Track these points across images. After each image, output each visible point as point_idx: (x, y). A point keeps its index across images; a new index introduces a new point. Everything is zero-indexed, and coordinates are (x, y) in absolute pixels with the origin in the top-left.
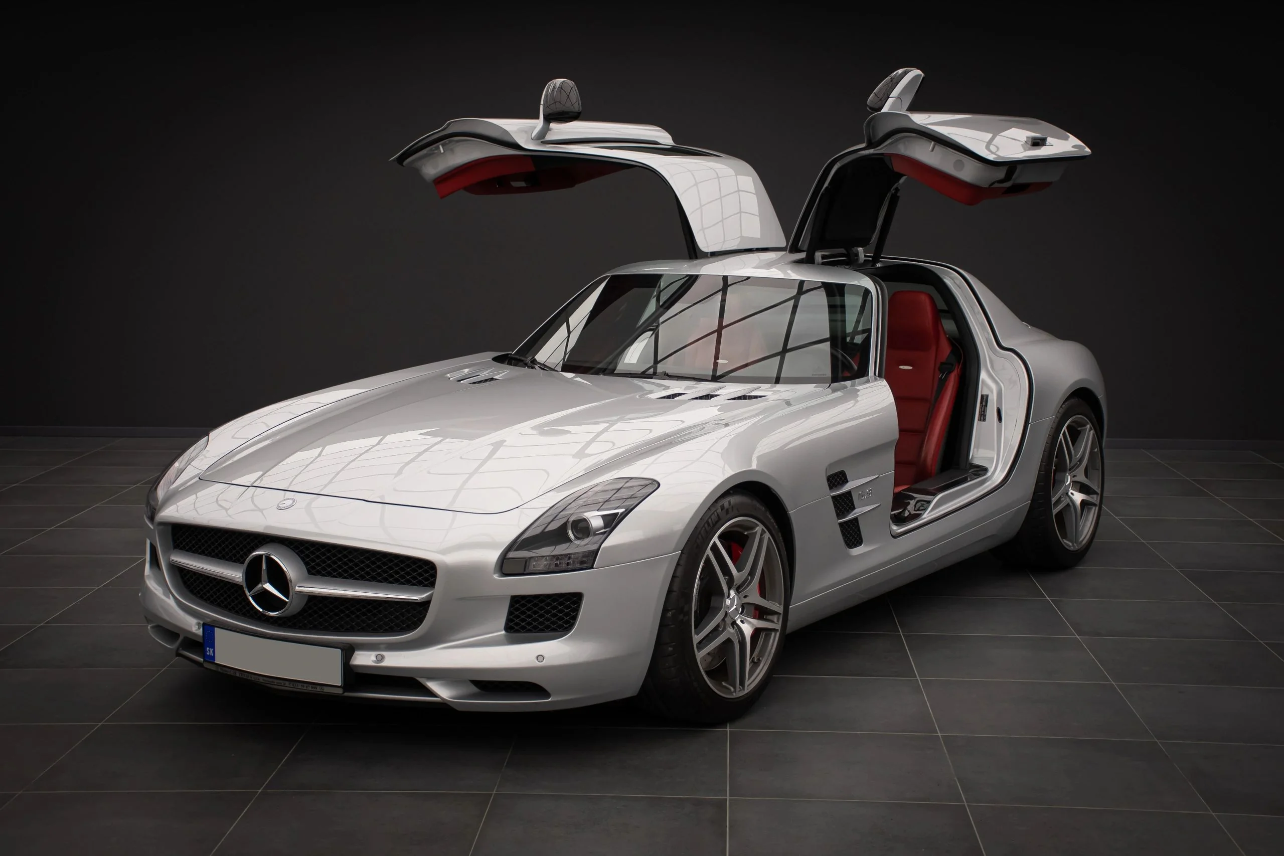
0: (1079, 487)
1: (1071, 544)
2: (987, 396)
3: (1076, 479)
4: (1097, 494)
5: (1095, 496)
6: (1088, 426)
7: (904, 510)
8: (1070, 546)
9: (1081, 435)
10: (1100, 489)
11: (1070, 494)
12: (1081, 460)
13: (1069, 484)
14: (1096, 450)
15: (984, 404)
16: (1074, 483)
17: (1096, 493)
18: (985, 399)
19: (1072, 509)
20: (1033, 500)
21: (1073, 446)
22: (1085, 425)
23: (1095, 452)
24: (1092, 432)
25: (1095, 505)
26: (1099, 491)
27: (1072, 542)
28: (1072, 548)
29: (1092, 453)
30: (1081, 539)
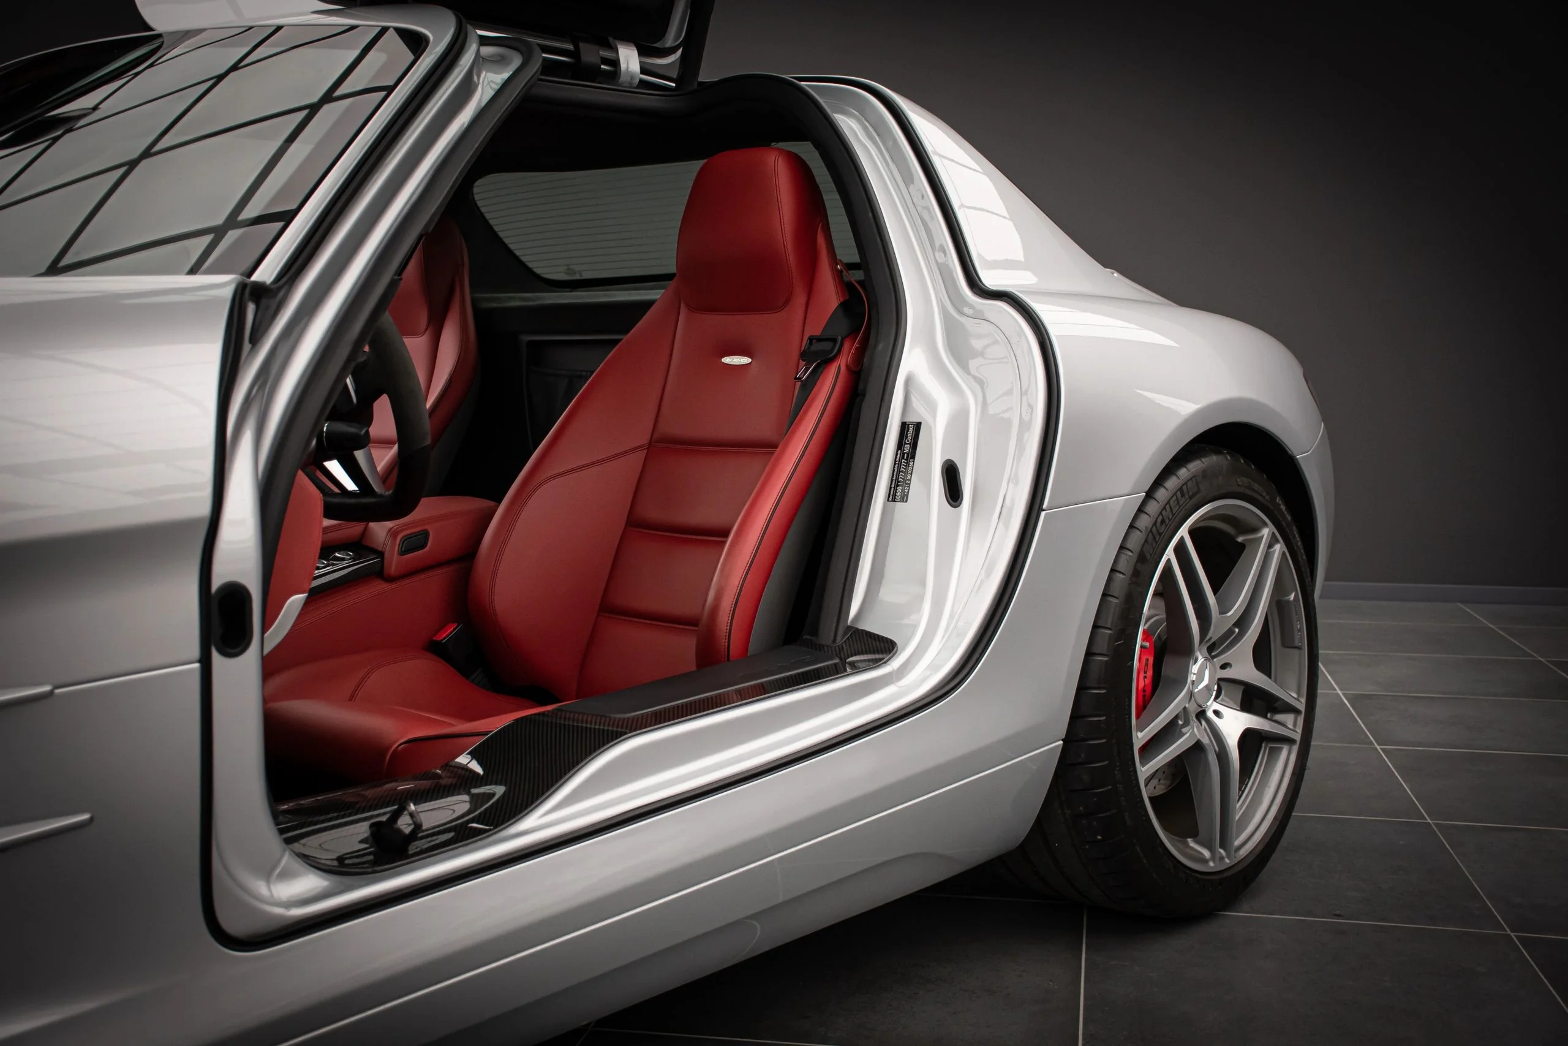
0: (1239, 697)
1: (1207, 854)
2: (918, 426)
3: (1227, 673)
4: (1296, 711)
5: (1288, 719)
6: (1266, 532)
7: (396, 816)
8: (1205, 861)
9: (1245, 552)
10: (1303, 700)
11: (1210, 714)
12: (1243, 622)
13: (1208, 688)
14: (1292, 597)
15: (907, 448)
16: (1223, 686)
17: (1290, 709)
18: (911, 434)
19: (1213, 759)
20: (1069, 740)
21: (1215, 591)
22: (1255, 530)
23: (1288, 601)
24: (1278, 548)
25: (1290, 741)
26: (1301, 706)
27: (1210, 848)
28: (1211, 864)
29: (1278, 604)
30: (1237, 843)
